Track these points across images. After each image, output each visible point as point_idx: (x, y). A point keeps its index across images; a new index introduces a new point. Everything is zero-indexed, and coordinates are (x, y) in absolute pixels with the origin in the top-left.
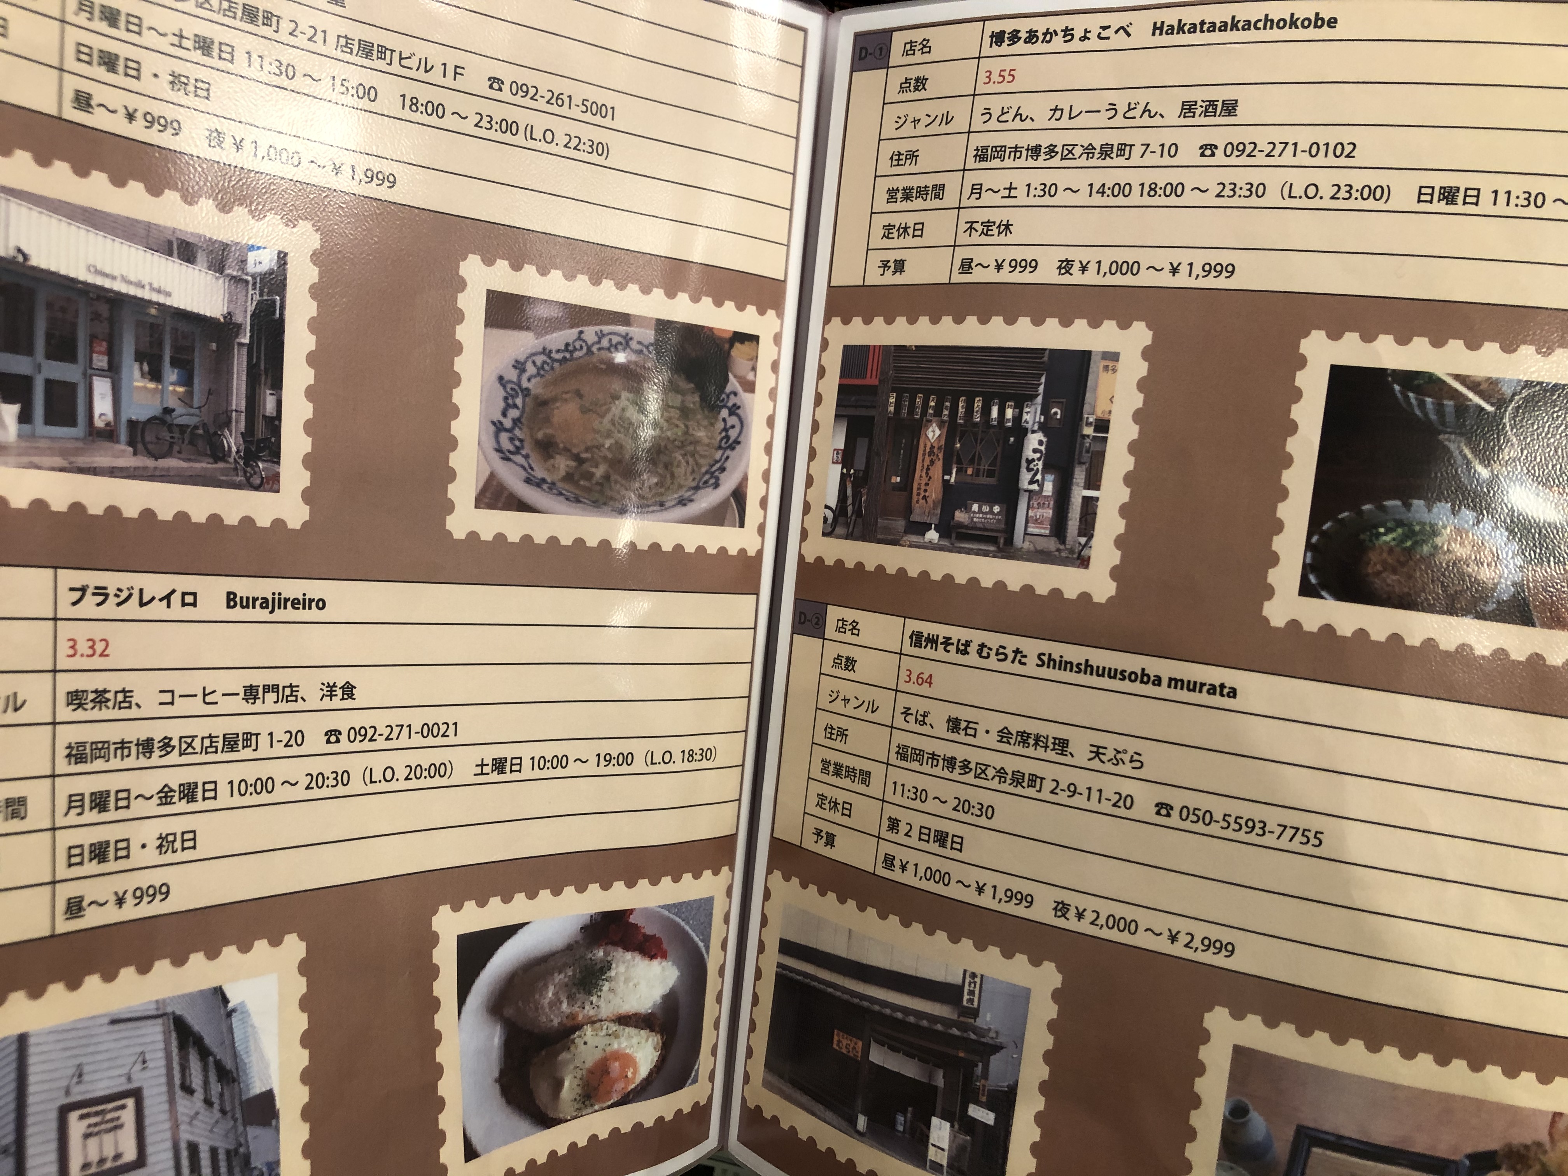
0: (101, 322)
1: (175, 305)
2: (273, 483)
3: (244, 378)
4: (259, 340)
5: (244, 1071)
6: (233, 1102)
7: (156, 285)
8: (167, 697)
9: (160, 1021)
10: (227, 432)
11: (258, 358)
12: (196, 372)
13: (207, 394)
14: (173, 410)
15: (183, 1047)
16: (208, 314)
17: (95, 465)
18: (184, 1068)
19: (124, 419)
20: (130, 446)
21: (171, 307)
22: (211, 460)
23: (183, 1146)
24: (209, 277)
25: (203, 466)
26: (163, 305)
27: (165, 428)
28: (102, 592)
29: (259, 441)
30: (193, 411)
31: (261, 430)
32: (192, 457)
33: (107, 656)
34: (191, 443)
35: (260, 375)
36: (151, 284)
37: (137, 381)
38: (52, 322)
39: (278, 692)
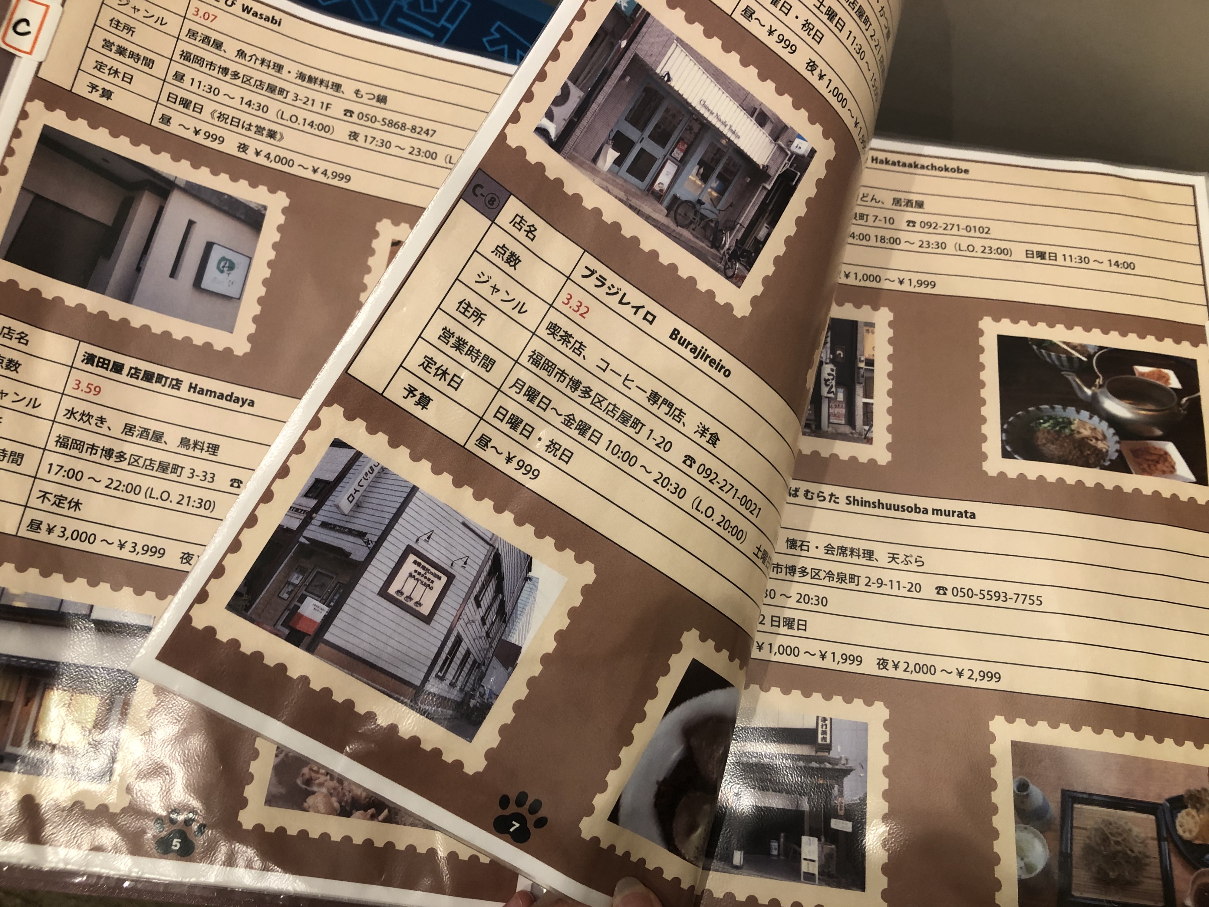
0: (691, 133)
1: (739, 145)
2: (739, 280)
3: (756, 208)
4: (777, 191)
5: (514, 621)
6: (496, 634)
7: (733, 128)
8: (604, 365)
9: (488, 547)
10: (728, 234)
11: (771, 201)
12: (730, 189)
13: (729, 204)
14: (704, 204)
15: (490, 574)
16: (755, 160)
17: (641, 209)
18: (484, 587)
19: (672, 193)
20: (667, 210)
21: (736, 145)
22: (710, 245)
23: (455, 633)
24: (767, 139)
25: (703, 245)
26: (732, 142)
27: (693, 211)
28: (602, 281)
29: (745, 251)
30: (714, 210)
31: (749, 245)
32: (699, 236)
33: (584, 318)
34: (704, 228)
35: (766, 212)
36: (731, 126)
37: (692, 176)
38: (663, 119)
39: (671, 409)
